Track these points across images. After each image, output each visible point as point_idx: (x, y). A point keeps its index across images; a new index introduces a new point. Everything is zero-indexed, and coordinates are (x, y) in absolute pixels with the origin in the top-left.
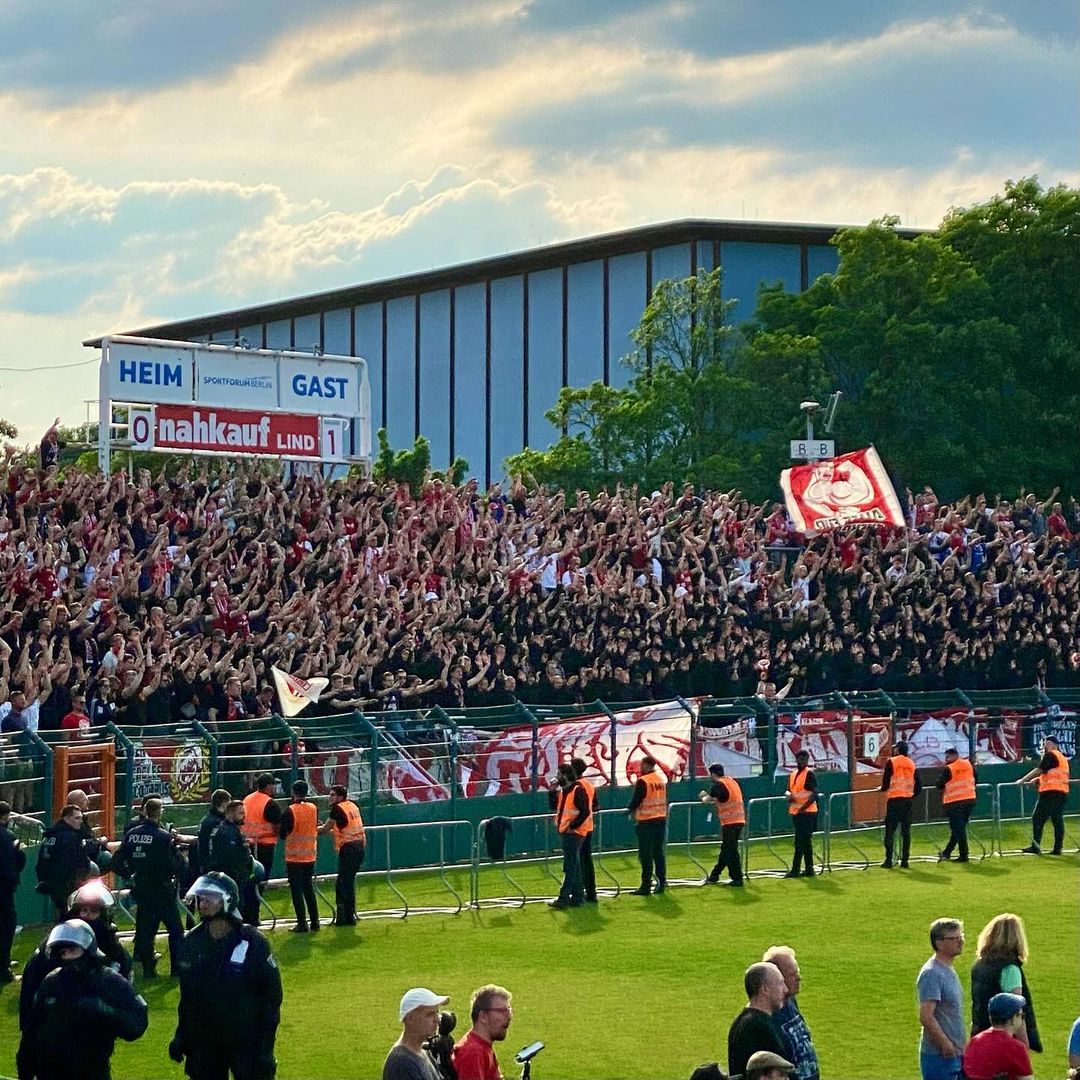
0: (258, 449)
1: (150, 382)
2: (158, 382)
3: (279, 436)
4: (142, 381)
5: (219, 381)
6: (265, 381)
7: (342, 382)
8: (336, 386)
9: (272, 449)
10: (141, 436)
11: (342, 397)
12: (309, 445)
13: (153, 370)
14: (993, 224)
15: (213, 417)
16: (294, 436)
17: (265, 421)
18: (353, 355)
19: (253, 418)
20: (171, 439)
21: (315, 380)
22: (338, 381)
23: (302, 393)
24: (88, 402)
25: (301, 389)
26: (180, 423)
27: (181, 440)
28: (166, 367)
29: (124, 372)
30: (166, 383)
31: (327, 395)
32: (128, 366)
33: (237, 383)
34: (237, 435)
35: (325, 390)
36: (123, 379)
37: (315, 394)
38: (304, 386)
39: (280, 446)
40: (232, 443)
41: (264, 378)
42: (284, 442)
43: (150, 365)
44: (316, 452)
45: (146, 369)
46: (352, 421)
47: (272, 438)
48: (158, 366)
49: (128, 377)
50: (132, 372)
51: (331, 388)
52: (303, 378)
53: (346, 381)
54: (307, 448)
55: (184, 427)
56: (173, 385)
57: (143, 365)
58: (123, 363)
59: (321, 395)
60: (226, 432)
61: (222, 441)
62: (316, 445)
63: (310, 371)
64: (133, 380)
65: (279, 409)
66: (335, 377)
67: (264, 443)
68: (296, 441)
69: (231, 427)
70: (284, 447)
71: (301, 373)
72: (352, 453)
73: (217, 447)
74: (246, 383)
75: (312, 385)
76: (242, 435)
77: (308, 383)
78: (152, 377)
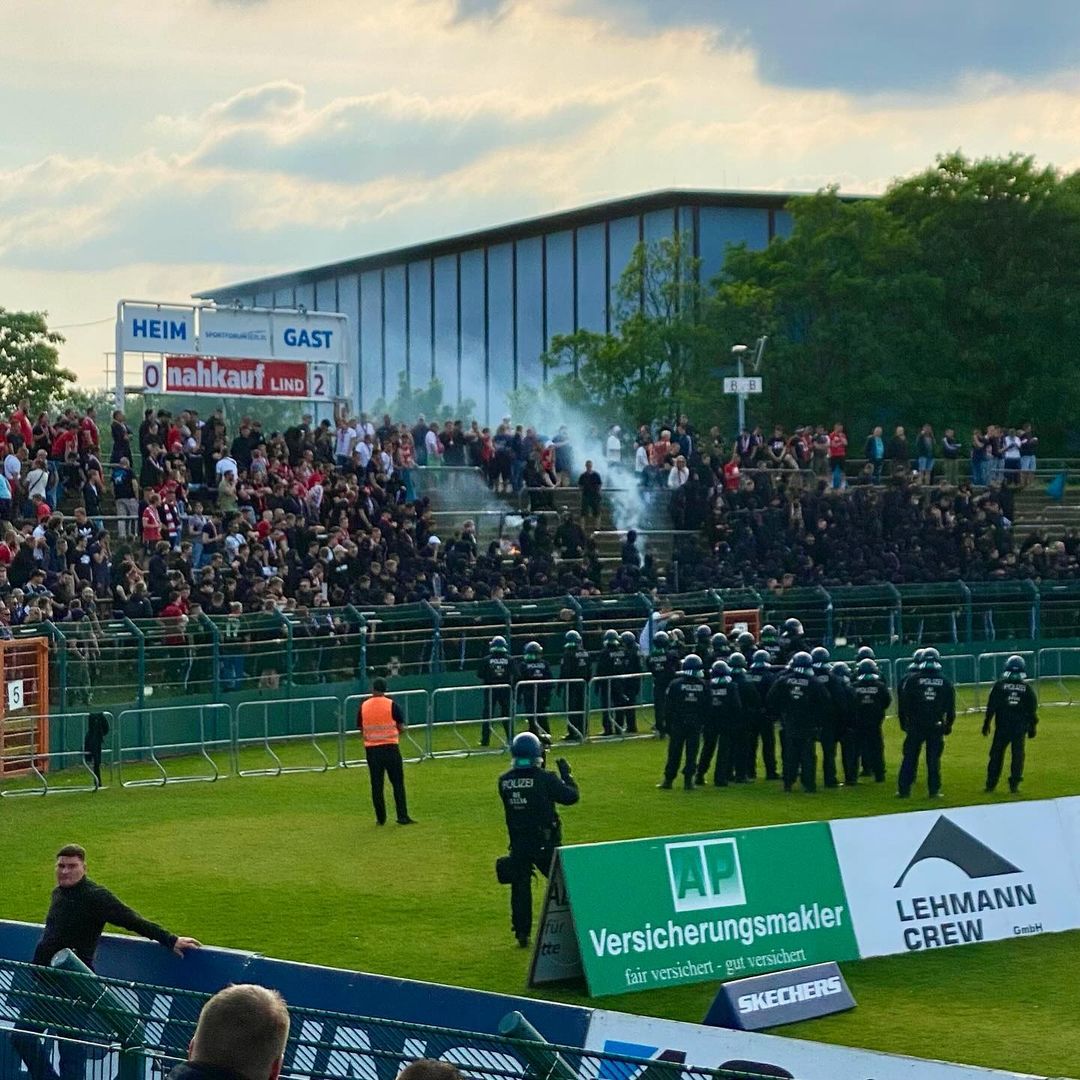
0: (254, 392)
1: (159, 337)
2: (165, 337)
3: (273, 381)
4: (152, 335)
5: (219, 335)
6: (259, 335)
7: (328, 334)
8: (323, 338)
9: (266, 391)
10: (152, 381)
11: (328, 346)
12: (299, 386)
13: (161, 327)
14: (927, 191)
15: (215, 366)
16: (286, 381)
17: (261, 368)
18: (337, 311)
19: (249, 365)
20: (179, 384)
21: (304, 333)
22: (324, 333)
23: (293, 344)
24: (107, 354)
25: (291, 340)
26: (186, 370)
27: (187, 384)
28: (173, 325)
29: (136, 328)
30: (173, 337)
31: (314, 345)
32: (140, 324)
33: (235, 336)
34: (236, 380)
35: (312, 341)
36: (135, 335)
37: (304, 345)
38: (294, 339)
39: (274, 388)
40: (231, 386)
41: (259, 332)
42: (277, 385)
43: (159, 323)
44: (305, 393)
45: (156, 326)
46: (337, 366)
47: (266, 382)
48: (165, 323)
49: (140, 333)
50: (144, 329)
51: (316, 339)
52: (293, 331)
53: (331, 333)
54: (297, 389)
55: (189, 374)
56: (178, 339)
57: (152, 323)
58: (135, 322)
59: (309, 345)
60: (226, 378)
61: (223, 385)
62: (305, 387)
63: (299, 326)
64: (145, 335)
65: (273, 358)
66: (321, 330)
67: (260, 386)
68: (287, 384)
69: (231, 373)
70: (277, 389)
71: (292, 327)
72: (338, 394)
73: (219, 390)
74: (244, 336)
75: (302, 336)
76: (241, 380)
77: (298, 335)
78: (161, 333)
